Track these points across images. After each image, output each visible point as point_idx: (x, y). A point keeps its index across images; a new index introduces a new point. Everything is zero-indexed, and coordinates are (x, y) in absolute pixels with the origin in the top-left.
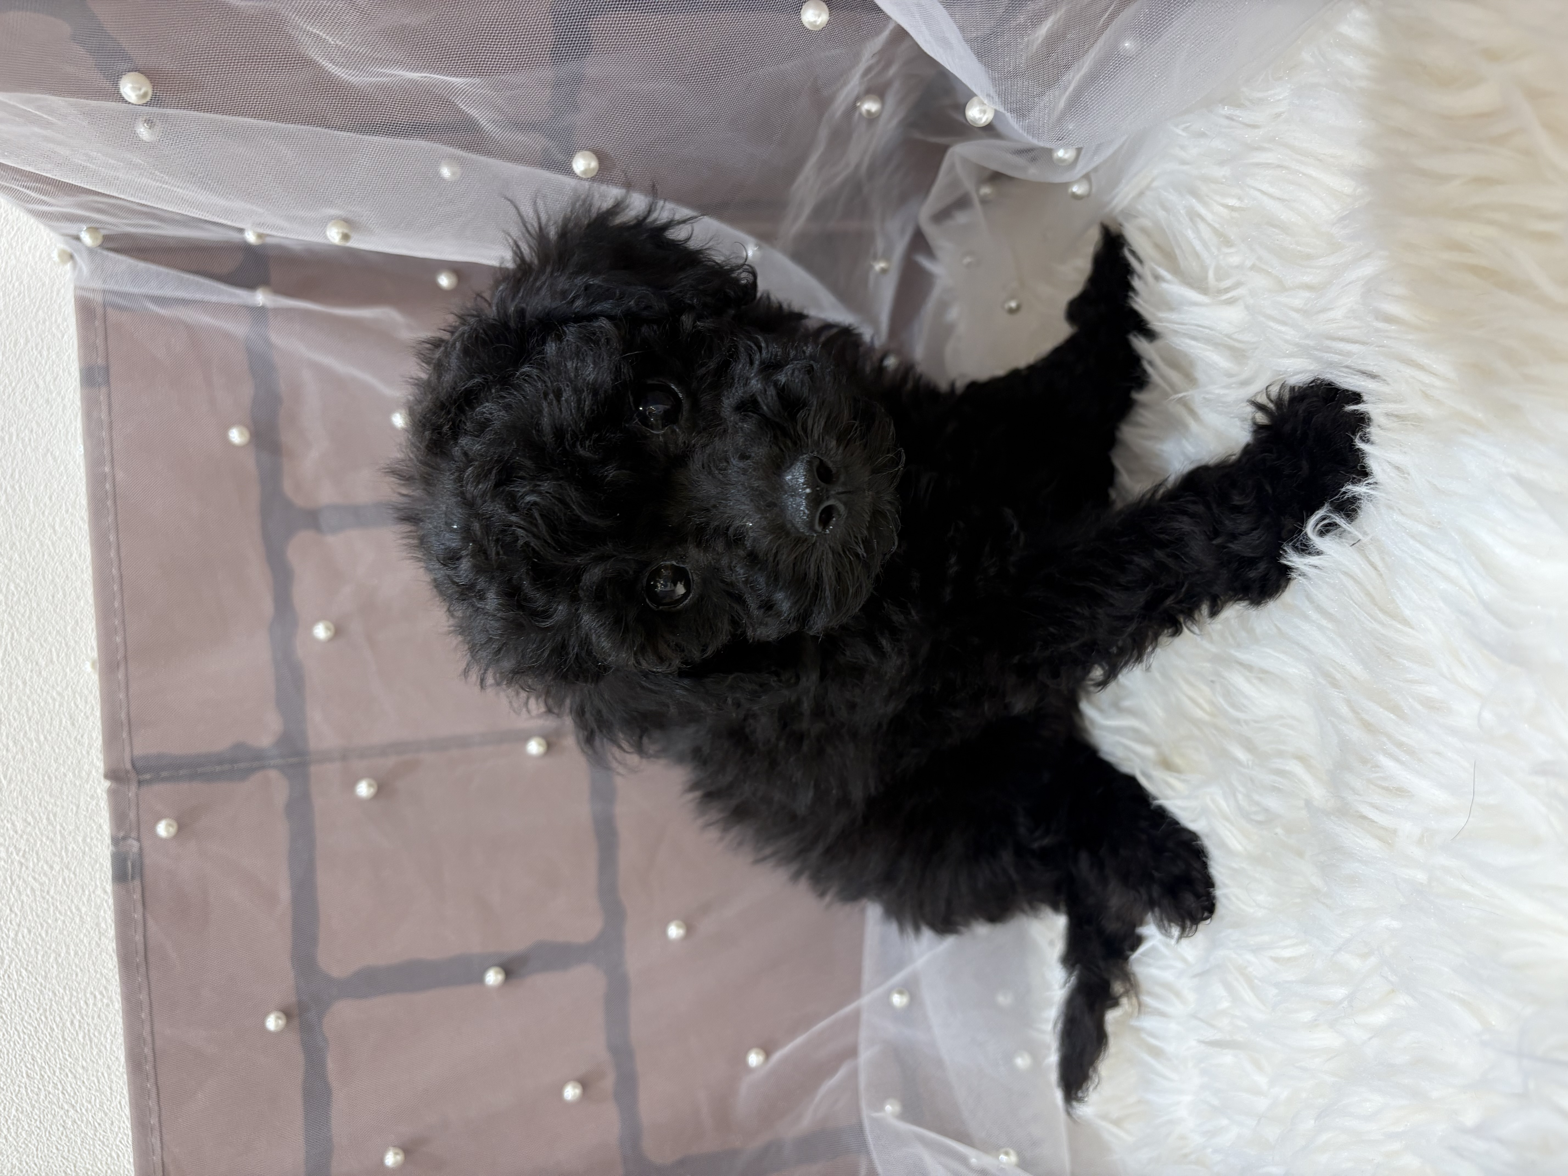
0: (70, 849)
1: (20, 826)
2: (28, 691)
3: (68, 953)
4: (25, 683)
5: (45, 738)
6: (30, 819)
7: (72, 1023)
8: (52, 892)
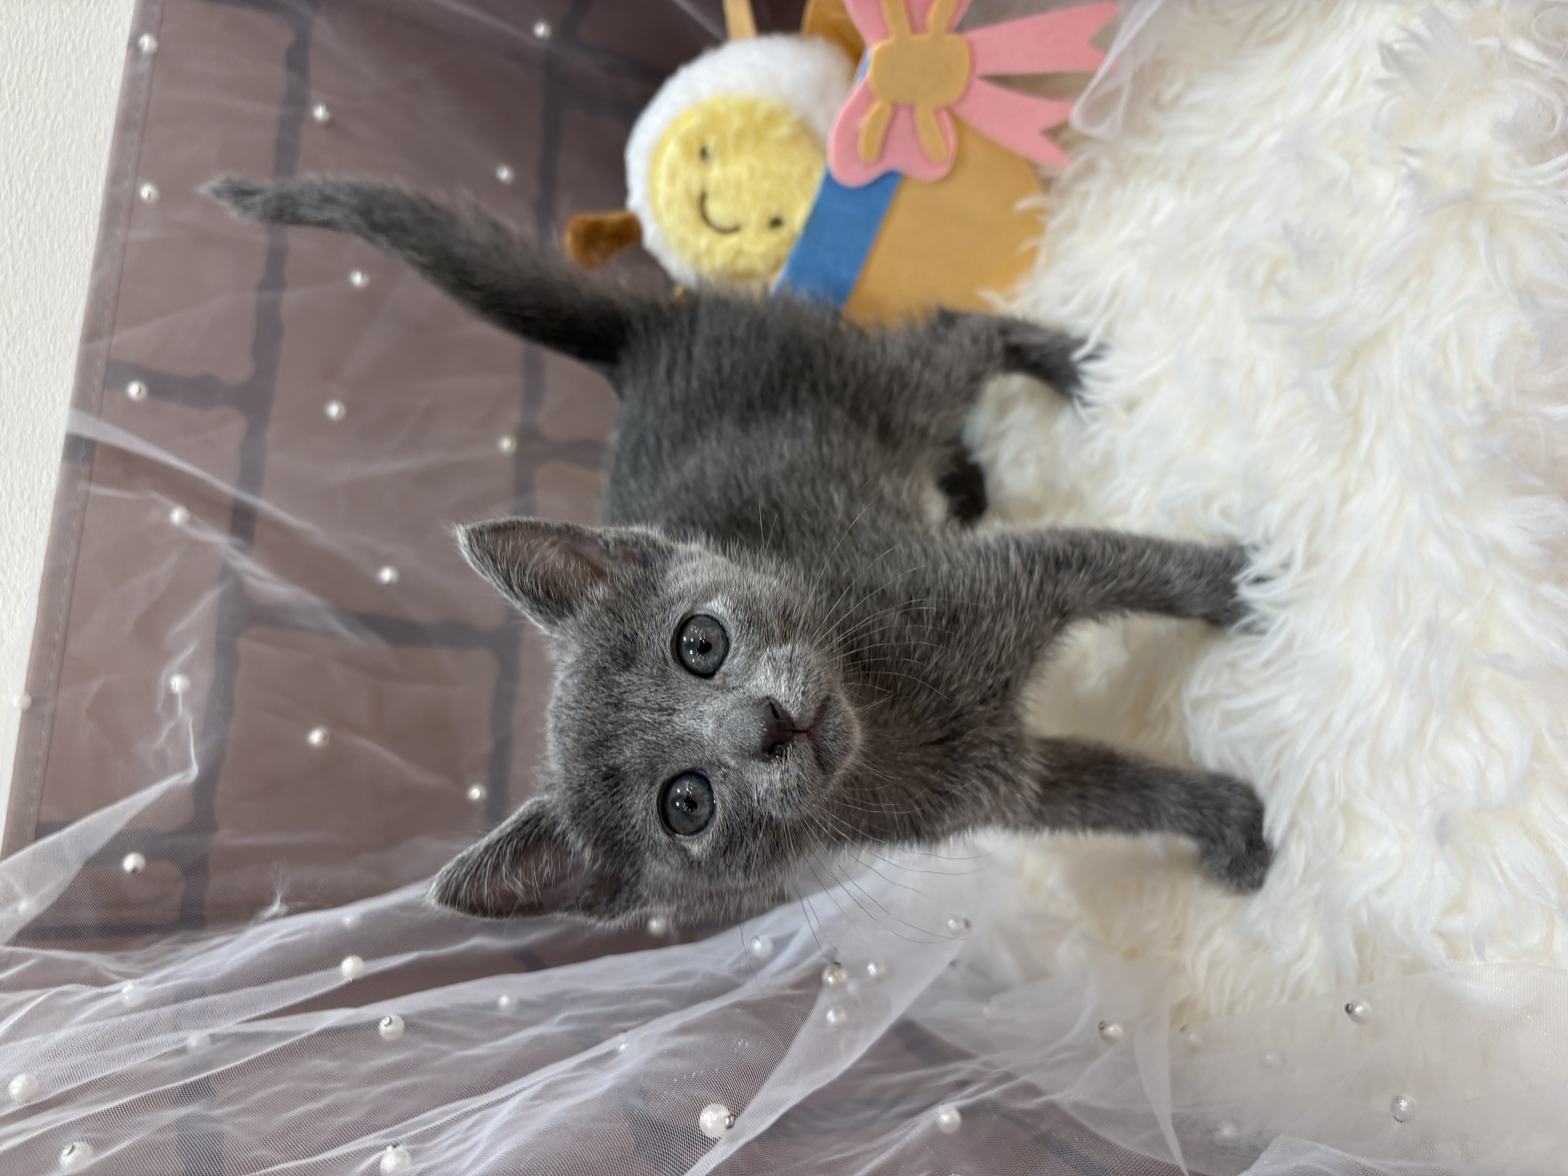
0: (59, 344)
1: (15, 311)
2: (53, 204)
3: (34, 430)
4: (51, 196)
5: (60, 247)
6: (27, 309)
7: (22, 495)
8: (32, 376)
